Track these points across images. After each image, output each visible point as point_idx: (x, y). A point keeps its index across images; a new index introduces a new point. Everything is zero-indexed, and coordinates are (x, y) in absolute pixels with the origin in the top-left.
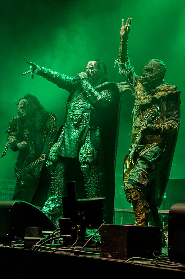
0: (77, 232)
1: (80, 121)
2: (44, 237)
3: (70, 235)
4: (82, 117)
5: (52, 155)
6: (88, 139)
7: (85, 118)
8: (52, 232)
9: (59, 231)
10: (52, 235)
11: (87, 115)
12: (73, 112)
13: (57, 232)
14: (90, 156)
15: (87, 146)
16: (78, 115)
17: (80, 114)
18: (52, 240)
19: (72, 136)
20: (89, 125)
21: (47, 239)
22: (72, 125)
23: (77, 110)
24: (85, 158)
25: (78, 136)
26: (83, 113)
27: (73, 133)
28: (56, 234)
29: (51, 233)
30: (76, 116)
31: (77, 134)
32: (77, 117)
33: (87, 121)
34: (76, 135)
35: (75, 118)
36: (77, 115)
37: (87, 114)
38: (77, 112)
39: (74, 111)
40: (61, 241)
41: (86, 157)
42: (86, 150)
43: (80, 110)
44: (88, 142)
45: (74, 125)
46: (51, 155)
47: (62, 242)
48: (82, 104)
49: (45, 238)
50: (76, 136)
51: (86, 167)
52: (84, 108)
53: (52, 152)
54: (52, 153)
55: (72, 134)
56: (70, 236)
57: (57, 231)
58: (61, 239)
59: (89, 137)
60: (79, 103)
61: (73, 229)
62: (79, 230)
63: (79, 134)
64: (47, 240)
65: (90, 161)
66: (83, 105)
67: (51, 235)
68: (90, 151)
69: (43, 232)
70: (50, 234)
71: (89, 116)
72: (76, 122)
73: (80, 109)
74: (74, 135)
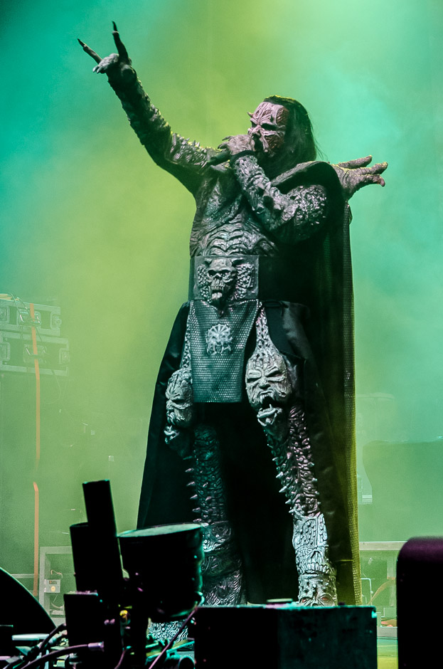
0: (122, 633)
1: (229, 290)
2: (18, 653)
3: (100, 644)
4: (235, 277)
5: (175, 410)
7: (244, 279)
8: (44, 636)
9: (65, 632)
10: (43, 646)
11: (247, 269)
12: (208, 264)
13: (57, 636)
14: (281, 378)
15: (263, 354)
16: (223, 272)
18: (42, 662)
19: (214, 337)
21: (27, 658)
22: (211, 304)
23: (217, 257)
24: (265, 388)
25: (229, 337)
26: (236, 264)
27: (214, 327)
28: (58, 642)
29: (41, 640)
30: (217, 277)
31: (225, 329)
32: (221, 279)
33: (249, 289)
34: (224, 334)
35: (215, 284)
37: (248, 265)
38: (220, 264)
39: (211, 262)
40: (70, 663)
41: (268, 386)
42: (265, 365)
43: (227, 257)
45: (214, 303)
46: (173, 411)
47: (75, 663)
48: (232, 239)
49: (22, 657)
50: (224, 336)
51: (273, 414)
52: (237, 250)
54: (174, 404)
55: (213, 330)
56: (99, 647)
57: (57, 632)
58: (72, 656)
59: (266, 330)
60: (225, 235)
61: (108, 624)
62: (129, 628)
63: (231, 331)
64: (29, 663)
65: (283, 393)
66: (236, 241)
67: (39, 645)
68: (275, 365)
69: (15, 637)
70: (35, 642)
71: (254, 270)
72: (219, 295)
73: (227, 254)
74: (218, 335)
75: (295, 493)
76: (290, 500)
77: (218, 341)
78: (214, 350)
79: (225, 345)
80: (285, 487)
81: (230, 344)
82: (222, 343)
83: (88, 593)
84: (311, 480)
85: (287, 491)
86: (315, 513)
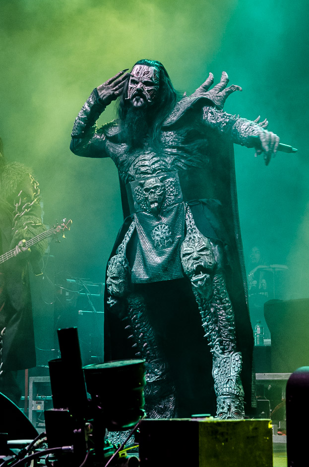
0: (86, 439)
2: (12, 453)
3: (70, 447)
4: (164, 189)
5: (113, 284)
6: (191, 226)
8: (31, 441)
9: (45, 438)
10: (29, 448)
11: (172, 182)
12: (142, 185)
13: (39, 441)
14: (207, 252)
15: (194, 237)
17: (159, 185)
18: (29, 460)
19: (157, 235)
20: (185, 200)
21: (18, 457)
23: (148, 178)
24: (197, 259)
25: (169, 232)
27: (156, 228)
28: (40, 445)
29: (28, 444)
30: (152, 192)
31: (164, 227)
32: (155, 192)
33: (176, 196)
34: (164, 231)
36: (153, 188)
37: (171, 179)
38: (152, 182)
39: (144, 183)
40: (50, 461)
42: (196, 244)
43: (155, 177)
44: (192, 231)
46: (111, 285)
47: (53, 461)
49: (14, 456)
50: (165, 233)
53: (111, 278)
54: (112, 280)
56: (70, 449)
57: (40, 438)
58: (50, 455)
61: (76, 432)
62: (91, 435)
63: (169, 228)
64: (20, 460)
65: (210, 263)
67: (26, 448)
68: (204, 244)
69: (9, 442)
70: (24, 445)
71: (177, 182)
72: (156, 204)
74: (160, 233)
75: (215, 337)
76: (211, 343)
77: (161, 236)
78: (160, 244)
79: (167, 238)
80: (208, 333)
81: (170, 237)
82: (165, 238)
83: (62, 410)
84: (227, 328)
85: (209, 336)
86: (230, 352)
